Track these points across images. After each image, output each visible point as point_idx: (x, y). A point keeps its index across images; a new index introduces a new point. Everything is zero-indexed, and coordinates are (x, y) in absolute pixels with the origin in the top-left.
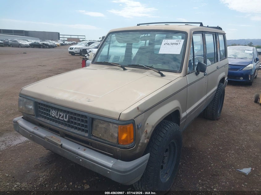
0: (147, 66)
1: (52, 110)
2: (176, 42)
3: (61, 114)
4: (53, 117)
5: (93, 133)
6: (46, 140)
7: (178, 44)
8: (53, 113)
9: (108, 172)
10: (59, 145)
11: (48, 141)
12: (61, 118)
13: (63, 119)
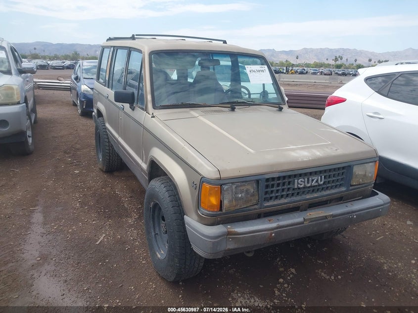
1: (298, 180)
2: (261, 69)
3: (313, 178)
4: (302, 188)
6: (306, 223)
8: (300, 183)
10: (329, 215)
11: (310, 222)
12: (314, 183)
13: (317, 184)
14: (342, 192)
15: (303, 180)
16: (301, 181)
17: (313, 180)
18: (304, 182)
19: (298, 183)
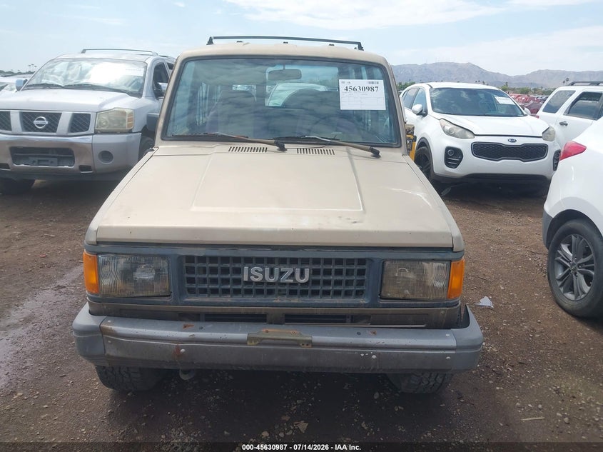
0: (330, 139)
1: (250, 268)
2: (370, 86)
3: (283, 269)
4: (257, 283)
5: (387, 292)
6: (252, 345)
7: (375, 89)
8: (256, 274)
9: (448, 358)
10: (306, 341)
11: (259, 344)
12: (284, 279)
13: (291, 281)
14: (358, 305)
15: (261, 270)
16: (256, 271)
17: (282, 273)
18: (263, 273)
19: (250, 274)
